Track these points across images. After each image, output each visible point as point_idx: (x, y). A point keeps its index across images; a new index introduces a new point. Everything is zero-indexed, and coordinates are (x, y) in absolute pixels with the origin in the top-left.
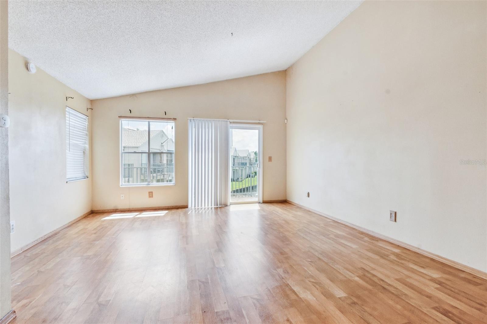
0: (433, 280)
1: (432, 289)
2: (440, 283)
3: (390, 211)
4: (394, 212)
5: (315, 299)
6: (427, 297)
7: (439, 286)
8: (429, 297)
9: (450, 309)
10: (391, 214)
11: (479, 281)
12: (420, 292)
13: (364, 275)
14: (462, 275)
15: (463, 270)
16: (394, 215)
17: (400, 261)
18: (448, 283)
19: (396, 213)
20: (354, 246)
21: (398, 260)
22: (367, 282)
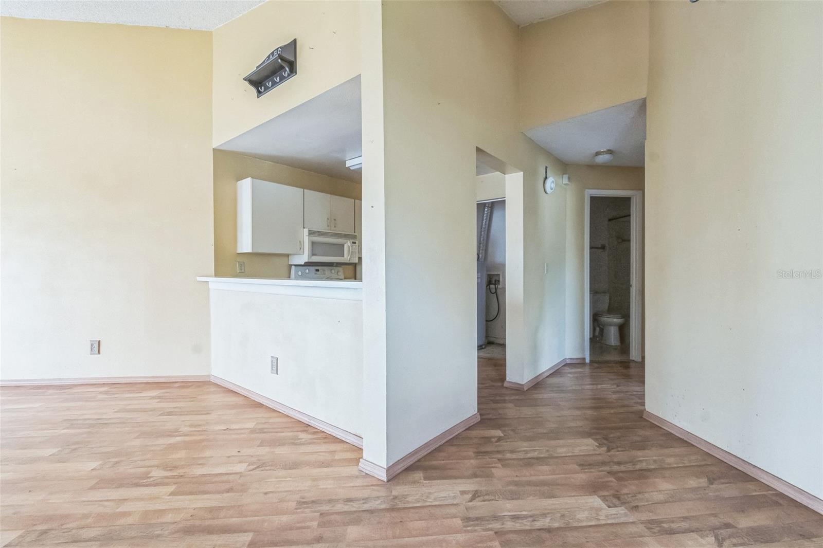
0: (153, 398)
1: (154, 404)
2: (159, 397)
3: (91, 341)
4: (96, 341)
5: (12, 473)
6: (152, 411)
7: (159, 400)
8: (153, 410)
9: (172, 410)
10: (92, 345)
11: (190, 384)
12: (144, 411)
13: (72, 424)
14: (177, 385)
15: (177, 381)
16: (96, 346)
17: (113, 396)
18: (166, 395)
19: (99, 342)
20: (37, 405)
21: (110, 397)
22: (80, 428)
